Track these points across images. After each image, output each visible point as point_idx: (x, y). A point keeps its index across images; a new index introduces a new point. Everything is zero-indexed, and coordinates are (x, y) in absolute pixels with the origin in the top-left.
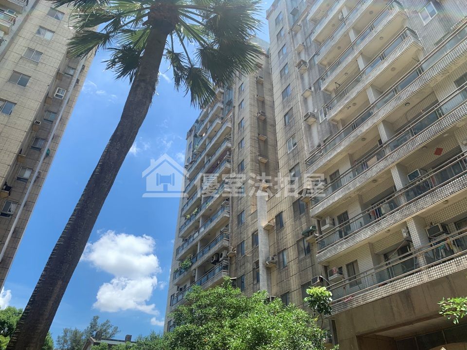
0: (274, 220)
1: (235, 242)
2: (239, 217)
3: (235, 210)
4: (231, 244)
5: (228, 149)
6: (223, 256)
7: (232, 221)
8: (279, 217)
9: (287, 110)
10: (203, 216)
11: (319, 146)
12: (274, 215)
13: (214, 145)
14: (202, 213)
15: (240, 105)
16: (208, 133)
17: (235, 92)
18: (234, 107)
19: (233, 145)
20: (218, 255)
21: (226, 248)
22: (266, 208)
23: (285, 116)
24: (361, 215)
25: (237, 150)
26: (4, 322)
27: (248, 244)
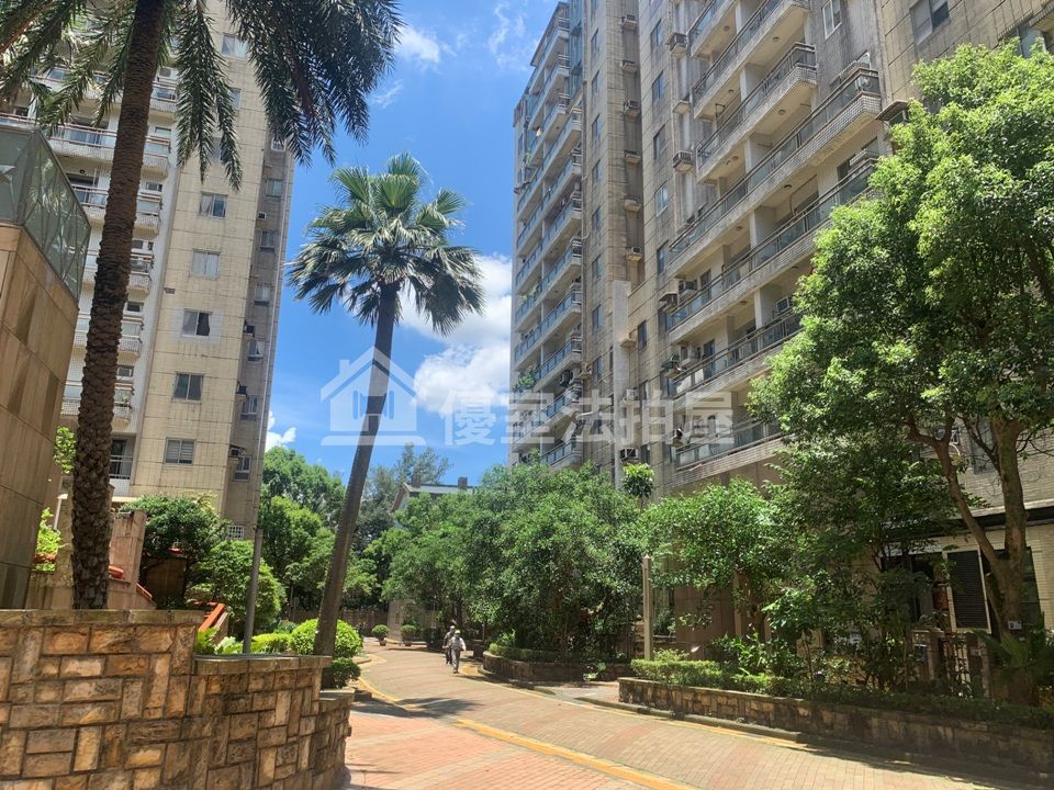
0: (636, 332)
1: (590, 357)
2: (595, 313)
3: (589, 301)
4: (585, 358)
5: (577, 179)
6: (574, 377)
7: (585, 319)
8: (642, 327)
9: (657, 128)
10: (546, 301)
11: (693, 217)
12: (636, 324)
13: (554, 161)
14: (543, 296)
15: (595, 80)
16: (547, 129)
17: (586, 48)
18: (585, 83)
19: (584, 170)
20: (568, 373)
21: (578, 365)
22: (627, 309)
23: (655, 138)
24: (726, 352)
25: (590, 183)
26: (275, 472)
27: (604, 363)
